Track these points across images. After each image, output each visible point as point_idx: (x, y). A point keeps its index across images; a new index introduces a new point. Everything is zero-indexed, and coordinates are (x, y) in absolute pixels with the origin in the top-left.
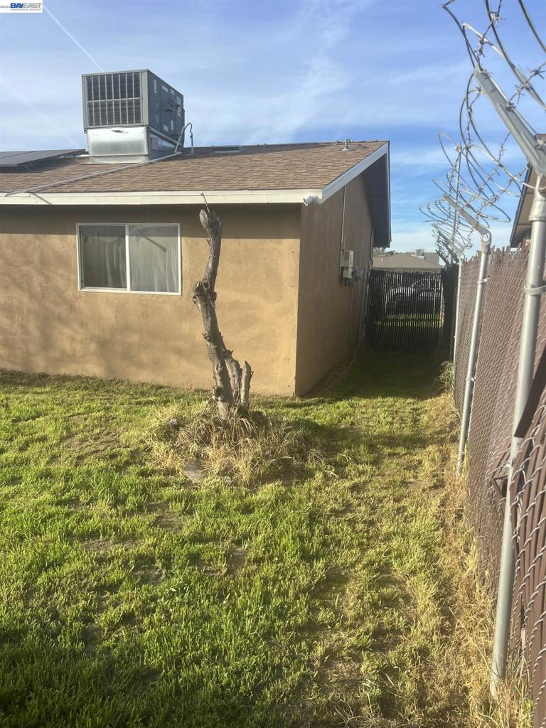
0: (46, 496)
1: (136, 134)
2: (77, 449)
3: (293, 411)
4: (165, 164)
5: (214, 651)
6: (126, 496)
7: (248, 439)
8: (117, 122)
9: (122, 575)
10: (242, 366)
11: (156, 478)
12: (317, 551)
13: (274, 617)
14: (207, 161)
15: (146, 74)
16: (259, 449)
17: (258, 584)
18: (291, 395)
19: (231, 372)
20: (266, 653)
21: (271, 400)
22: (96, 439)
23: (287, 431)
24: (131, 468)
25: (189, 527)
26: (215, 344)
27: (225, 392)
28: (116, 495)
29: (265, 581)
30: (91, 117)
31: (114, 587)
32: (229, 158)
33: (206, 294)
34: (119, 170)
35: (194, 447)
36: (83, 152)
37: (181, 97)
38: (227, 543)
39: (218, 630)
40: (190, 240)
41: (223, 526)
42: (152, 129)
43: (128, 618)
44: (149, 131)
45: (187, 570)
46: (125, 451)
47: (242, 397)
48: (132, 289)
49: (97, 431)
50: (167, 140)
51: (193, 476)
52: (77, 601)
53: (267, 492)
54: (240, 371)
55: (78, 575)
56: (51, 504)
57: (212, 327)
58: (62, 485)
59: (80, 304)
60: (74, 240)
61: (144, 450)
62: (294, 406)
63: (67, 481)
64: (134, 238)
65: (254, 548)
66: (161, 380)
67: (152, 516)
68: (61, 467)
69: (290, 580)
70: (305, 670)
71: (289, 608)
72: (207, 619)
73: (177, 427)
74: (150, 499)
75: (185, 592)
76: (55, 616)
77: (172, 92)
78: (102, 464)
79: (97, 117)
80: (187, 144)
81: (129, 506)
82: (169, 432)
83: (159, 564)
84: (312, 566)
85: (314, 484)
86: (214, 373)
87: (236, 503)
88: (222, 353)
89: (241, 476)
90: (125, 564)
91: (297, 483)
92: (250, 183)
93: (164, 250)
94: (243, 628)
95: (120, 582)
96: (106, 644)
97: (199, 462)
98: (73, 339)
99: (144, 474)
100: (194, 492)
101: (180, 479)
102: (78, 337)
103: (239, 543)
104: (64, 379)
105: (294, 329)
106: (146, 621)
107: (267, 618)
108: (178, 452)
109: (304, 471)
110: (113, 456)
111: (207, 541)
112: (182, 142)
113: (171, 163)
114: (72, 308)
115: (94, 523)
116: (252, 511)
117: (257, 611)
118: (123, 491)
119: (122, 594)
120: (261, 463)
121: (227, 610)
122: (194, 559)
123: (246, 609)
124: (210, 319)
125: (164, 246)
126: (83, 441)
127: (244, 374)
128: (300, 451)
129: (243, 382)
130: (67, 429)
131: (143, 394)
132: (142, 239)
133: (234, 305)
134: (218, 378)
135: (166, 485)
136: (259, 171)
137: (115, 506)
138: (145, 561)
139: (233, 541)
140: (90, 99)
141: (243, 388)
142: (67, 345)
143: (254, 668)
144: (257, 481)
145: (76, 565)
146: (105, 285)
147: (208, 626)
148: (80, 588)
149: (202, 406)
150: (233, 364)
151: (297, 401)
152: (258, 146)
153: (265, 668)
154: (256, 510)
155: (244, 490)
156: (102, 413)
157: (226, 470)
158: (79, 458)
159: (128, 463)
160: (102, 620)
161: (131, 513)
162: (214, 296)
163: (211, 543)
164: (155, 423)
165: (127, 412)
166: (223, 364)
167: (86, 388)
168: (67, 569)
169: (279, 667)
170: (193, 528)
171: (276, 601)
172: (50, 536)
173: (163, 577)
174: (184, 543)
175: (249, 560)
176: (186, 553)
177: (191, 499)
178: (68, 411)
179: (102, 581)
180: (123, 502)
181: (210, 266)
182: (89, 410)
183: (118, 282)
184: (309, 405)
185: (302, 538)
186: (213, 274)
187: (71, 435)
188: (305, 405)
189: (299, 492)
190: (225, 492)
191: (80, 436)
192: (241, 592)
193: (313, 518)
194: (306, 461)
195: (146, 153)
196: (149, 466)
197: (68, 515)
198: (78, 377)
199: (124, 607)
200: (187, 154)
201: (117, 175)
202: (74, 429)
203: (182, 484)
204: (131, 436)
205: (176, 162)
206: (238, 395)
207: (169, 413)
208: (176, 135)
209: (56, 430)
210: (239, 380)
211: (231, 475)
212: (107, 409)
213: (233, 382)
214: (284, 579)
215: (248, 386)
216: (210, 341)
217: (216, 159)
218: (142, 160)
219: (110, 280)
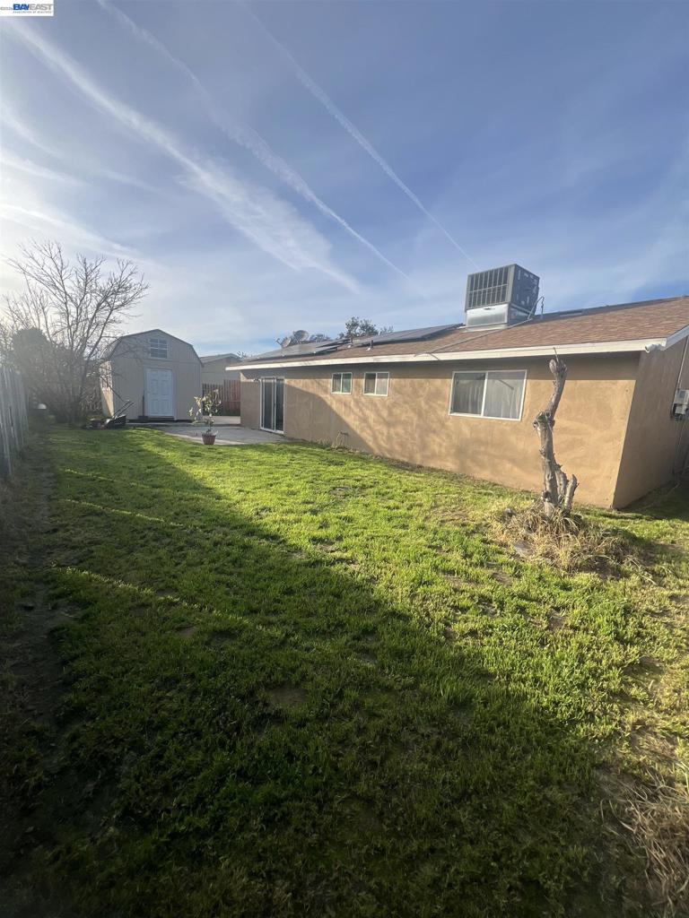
0: (422, 540)
1: (501, 309)
2: (441, 515)
3: (609, 520)
4: (519, 328)
5: (536, 680)
6: (472, 554)
7: (569, 534)
8: (488, 303)
9: (470, 603)
10: (569, 477)
11: (493, 546)
12: (631, 638)
13: (588, 675)
14: (554, 323)
15: (514, 267)
16: (578, 544)
17: (573, 645)
18: (608, 507)
19: (560, 481)
20: (580, 699)
21: (587, 508)
22: (453, 512)
23: (605, 535)
24: (476, 536)
25: (517, 586)
26: (548, 458)
27: (552, 496)
28: (465, 551)
29: (581, 646)
30: (470, 301)
31: (464, 610)
32: (573, 319)
33: (546, 421)
34: (487, 335)
35: (523, 531)
36: (462, 325)
37: (538, 278)
38: (548, 607)
39: (539, 666)
40: (534, 381)
41: (545, 594)
42: (513, 305)
43: (473, 633)
44: (510, 306)
45: (516, 616)
46: (472, 524)
47: (566, 501)
48: (484, 415)
49: (453, 506)
50: (521, 311)
51: (521, 552)
52: (440, 610)
53: (584, 578)
54: (566, 482)
55: (441, 594)
56: (425, 546)
57: (548, 446)
58: (431, 536)
59: (449, 423)
60: (451, 382)
61: (485, 526)
62: (611, 517)
63: (435, 534)
64: (491, 381)
65: (572, 617)
66: (496, 480)
67: (490, 572)
68: (432, 525)
69: (603, 652)
70: (616, 726)
71: (602, 674)
72: (531, 655)
73: (510, 515)
74: (488, 560)
75: (514, 630)
76: (428, 615)
77: (531, 276)
78: (457, 528)
79: (475, 300)
80: (538, 312)
81: (474, 560)
82: (505, 517)
83: (495, 604)
84: (625, 649)
85: (629, 584)
86: (545, 480)
87: (556, 580)
88: (553, 467)
89: (561, 562)
90: (472, 597)
91: (612, 579)
92: (592, 337)
93: (512, 388)
94: (560, 673)
95: (469, 608)
96: (458, 643)
97: (526, 542)
98: (440, 445)
99: (484, 541)
100: (521, 563)
101: (511, 552)
102: (445, 444)
103: (558, 609)
104: (433, 470)
105: (618, 454)
106: (486, 639)
107: (581, 673)
108: (511, 532)
109: (620, 571)
110: (463, 525)
111: (531, 600)
112: (534, 312)
113: (524, 327)
114: (443, 425)
115: (451, 565)
116: (570, 589)
117: (573, 665)
118: (470, 549)
119: (469, 616)
120: (579, 555)
121: (547, 655)
122: (522, 610)
123: (563, 659)
124: (547, 440)
125: (512, 385)
126: (444, 511)
127: (570, 484)
128: (617, 554)
129: (568, 490)
130: (435, 502)
131: (483, 487)
132: (497, 381)
133: (564, 430)
134: (548, 484)
135: (500, 553)
136: (601, 327)
137: (465, 558)
138: (485, 600)
139: (552, 607)
140: (471, 290)
141: (567, 495)
142: (436, 448)
143: (570, 706)
144: (573, 569)
145: (440, 588)
146: (467, 412)
147: (533, 661)
148: (443, 604)
149: (529, 504)
150: (561, 476)
151: (614, 512)
152: (601, 308)
153: (580, 709)
154: (573, 590)
155: (563, 573)
156: (456, 495)
157: (548, 553)
158: (442, 521)
159: (473, 532)
160: (456, 627)
161: (476, 565)
162: (553, 423)
163: (534, 603)
164: (494, 508)
165: (473, 497)
166: (553, 475)
167: (445, 478)
168: (434, 588)
169: (592, 714)
170: (520, 588)
171: (589, 664)
172: (425, 565)
173: (498, 615)
174: (513, 596)
175: (566, 625)
176: (515, 604)
177: (518, 567)
178: (434, 491)
179: (457, 604)
180: (470, 556)
181: (553, 400)
182: (448, 492)
183: (476, 410)
184: (626, 518)
185: (616, 624)
186: (555, 406)
187: (437, 506)
188: (622, 518)
189: (615, 586)
190: (547, 570)
191: (442, 508)
192: (559, 646)
193: (627, 611)
194: (622, 563)
195: (506, 321)
196: (489, 537)
197: (435, 555)
198: (441, 470)
199: (471, 625)
200: (537, 319)
201: (484, 338)
202: (439, 503)
203: (512, 555)
204: (476, 514)
205: (530, 326)
206: (562, 499)
207: (505, 504)
208: (531, 306)
209: (428, 501)
210: (565, 489)
211: (552, 558)
212: (460, 493)
213: (560, 489)
214: (598, 650)
215: (572, 494)
216: (545, 456)
217: (562, 321)
218: (502, 327)
219: (470, 408)
